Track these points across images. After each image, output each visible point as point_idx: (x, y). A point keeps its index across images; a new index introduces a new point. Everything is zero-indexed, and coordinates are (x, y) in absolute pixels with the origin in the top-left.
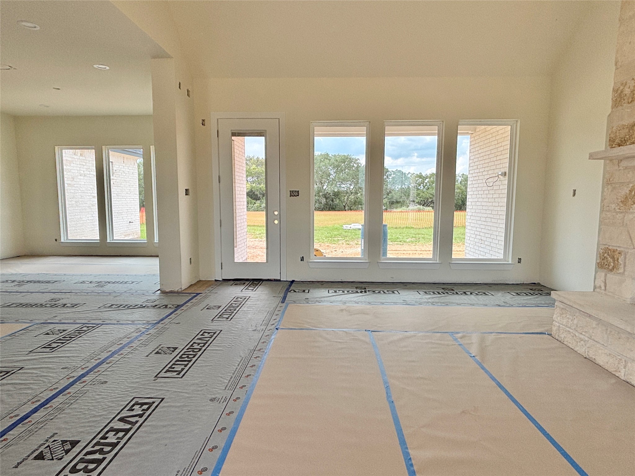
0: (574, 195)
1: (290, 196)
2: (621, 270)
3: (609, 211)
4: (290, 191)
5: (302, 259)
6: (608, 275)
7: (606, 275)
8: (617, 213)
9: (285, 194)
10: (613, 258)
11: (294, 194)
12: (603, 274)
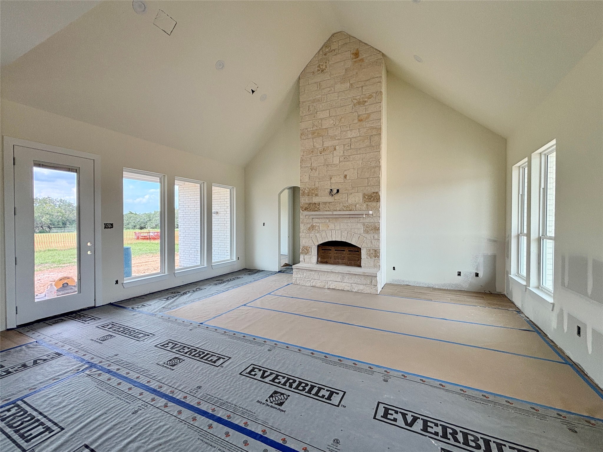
0: (264, 225)
1: (105, 228)
2: (310, 254)
3: (303, 233)
4: (105, 224)
5: (117, 282)
6: (305, 256)
7: (304, 256)
8: (307, 233)
9: (100, 227)
10: (307, 249)
11: (109, 226)
12: (303, 256)
